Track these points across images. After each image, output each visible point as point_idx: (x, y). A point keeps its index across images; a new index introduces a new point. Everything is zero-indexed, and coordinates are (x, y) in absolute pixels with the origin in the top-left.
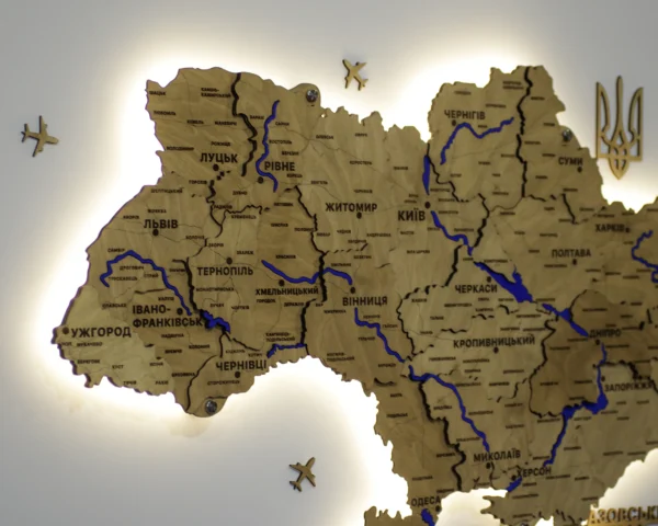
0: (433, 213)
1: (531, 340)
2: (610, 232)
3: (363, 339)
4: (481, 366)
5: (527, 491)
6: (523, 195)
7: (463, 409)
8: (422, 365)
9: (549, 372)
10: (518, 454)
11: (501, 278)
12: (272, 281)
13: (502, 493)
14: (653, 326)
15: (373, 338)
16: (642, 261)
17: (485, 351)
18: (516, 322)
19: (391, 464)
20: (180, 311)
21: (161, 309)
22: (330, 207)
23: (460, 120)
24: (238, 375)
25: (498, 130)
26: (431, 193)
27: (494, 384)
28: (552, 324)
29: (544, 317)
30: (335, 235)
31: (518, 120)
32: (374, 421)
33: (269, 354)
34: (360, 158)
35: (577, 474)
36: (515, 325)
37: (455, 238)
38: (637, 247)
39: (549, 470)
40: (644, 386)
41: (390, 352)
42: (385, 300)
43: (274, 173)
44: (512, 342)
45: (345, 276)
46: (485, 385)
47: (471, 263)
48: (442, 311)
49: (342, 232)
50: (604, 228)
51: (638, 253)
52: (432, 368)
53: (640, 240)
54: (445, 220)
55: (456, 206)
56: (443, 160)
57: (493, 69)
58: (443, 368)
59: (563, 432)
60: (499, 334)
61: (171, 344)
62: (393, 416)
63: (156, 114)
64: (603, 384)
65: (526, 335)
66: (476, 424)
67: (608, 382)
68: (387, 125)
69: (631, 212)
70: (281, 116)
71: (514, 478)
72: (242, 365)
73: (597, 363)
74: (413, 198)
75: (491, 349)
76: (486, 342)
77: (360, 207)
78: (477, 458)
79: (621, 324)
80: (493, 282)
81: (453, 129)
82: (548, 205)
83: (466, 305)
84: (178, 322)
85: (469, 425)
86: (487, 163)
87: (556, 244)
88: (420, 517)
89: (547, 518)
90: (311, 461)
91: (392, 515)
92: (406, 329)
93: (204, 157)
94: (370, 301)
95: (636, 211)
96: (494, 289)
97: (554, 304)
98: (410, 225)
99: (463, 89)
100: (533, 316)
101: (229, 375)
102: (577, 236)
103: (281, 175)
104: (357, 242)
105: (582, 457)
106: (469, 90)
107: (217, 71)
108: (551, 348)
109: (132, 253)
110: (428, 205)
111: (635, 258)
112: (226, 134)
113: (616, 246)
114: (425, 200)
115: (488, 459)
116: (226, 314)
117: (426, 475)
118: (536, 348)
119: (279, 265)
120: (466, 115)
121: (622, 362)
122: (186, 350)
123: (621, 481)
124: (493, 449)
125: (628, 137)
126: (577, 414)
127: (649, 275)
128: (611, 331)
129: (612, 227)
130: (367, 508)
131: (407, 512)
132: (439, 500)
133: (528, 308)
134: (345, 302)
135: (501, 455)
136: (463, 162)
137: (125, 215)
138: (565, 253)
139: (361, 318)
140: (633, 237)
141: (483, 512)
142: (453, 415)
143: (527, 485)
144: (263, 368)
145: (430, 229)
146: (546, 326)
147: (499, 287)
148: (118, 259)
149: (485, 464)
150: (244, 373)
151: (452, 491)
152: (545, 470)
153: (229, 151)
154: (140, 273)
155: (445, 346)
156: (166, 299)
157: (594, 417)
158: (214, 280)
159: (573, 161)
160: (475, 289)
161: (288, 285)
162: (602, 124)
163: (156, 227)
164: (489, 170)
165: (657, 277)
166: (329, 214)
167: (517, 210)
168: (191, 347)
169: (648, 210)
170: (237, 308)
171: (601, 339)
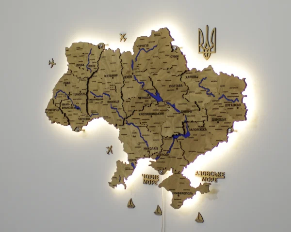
1: (162, 114)
2: (191, 79)
3: (113, 112)
4: (146, 121)
7: (140, 133)
9: (167, 124)
10: (157, 149)
11: (151, 94)
13: (155, 161)
15: (115, 112)
16: (202, 87)
17: (148, 117)
18: (158, 108)
19: (123, 148)
20: (72, 105)
21: (68, 104)
22: (105, 76)
23: (141, 48)
24: (83, 121)
25: (152, 49)
26: (134, 70)
27: (151, 127)
29: (167, 106)
30: (107, 84)
32: (118, 136)
33: (91, 116)
34: (113, 62)
35: (178, 157)
36: (158, 109)
37: (141, 83)
38: (201, 82)
39: (169, 155)
40: (203, 130)
41: (120, 116)
42: (118, 101)
44: (156, 114)
45: (108, 95)
47: (143, 90)
48: (134, 105)
49: (109, 83)
50: (188, 77)
51: (201, 85)
52: (133, 121)
53: (202, 80)
54: (138, 78)
55: (141, 73)
56: (136, 60)
57: (152, 31)
59: (173, 143)
60: (152, 112)
61: (70, 113)
62: (123, 135)
63: (67, 55)
64: (189, 128)
65: (161, 112)
66: (144, 139)
67: (190, 128)
69: (199, 71)
71: (157, 156)
72: (84, 119)
74: (129, 72)
75: (150, 116)
76: (147, 114)
78: (145, 149)
79: (192, 109)
80: (150, 96)
81: (139, 50)
82: (168, 71)
83: (142, 103)
84: (71, 108)
85: (142, 139)
86: (149, 60)
87: (170, 83)
88: (131, 165)
89: (169, 170)
90: (111, 147)
91: (124, 163)
92: (124, 110)
93: (77, 65)
94: (115, 102)
96: (150, 98)
97: (170, 102)
98: (128, 80)
99: (142, 38)
100: (163, 106)
101: (81, 121)
103: (92, 68)
104: (112, 85)
106: (144, 38)
107: (80, 43)
109: (61, 91)
110: (133, 74)
111: (200, 86)
112: (82, 59)
113: (193, 83)
114: (132, 72)
115: (148, 149)
116: (79, 105)
117: (132, 152)
120: (143, 46)
121: (192, 121)
124: (150, 147)
126: (179, 137)
127: (205, 92)
128: (188, 111)
129: (191, 77)
132: (136, 160)
133: (161, 103)
134: (108, 102)
135: (152, 149)
137: (60, 82)
138: (173, 86)
139: (112, 106)
140: (199, 80)
141: (149, 165)
143: (161, 159)
145: (133, 81)
147: (151, 97)
148: (58, 92)
149: (147, 150)
150: (85, 121)
151: (140, 158)
152: (167, 155)
153: (82, 63)
154: (63, 95)
156: (69, 102)
157: (185, 139)
158: (77, 97)
160: (144, 98)
161: (96, 98)
162: (201, 42)
163: (66, 84)
164: (150, 62)
165: (208, 93)
166: (105, 78)
167: (158, 73)
168: (74, 114)
169: (205, 70)
170: (82, 104)
171: (185, 114)
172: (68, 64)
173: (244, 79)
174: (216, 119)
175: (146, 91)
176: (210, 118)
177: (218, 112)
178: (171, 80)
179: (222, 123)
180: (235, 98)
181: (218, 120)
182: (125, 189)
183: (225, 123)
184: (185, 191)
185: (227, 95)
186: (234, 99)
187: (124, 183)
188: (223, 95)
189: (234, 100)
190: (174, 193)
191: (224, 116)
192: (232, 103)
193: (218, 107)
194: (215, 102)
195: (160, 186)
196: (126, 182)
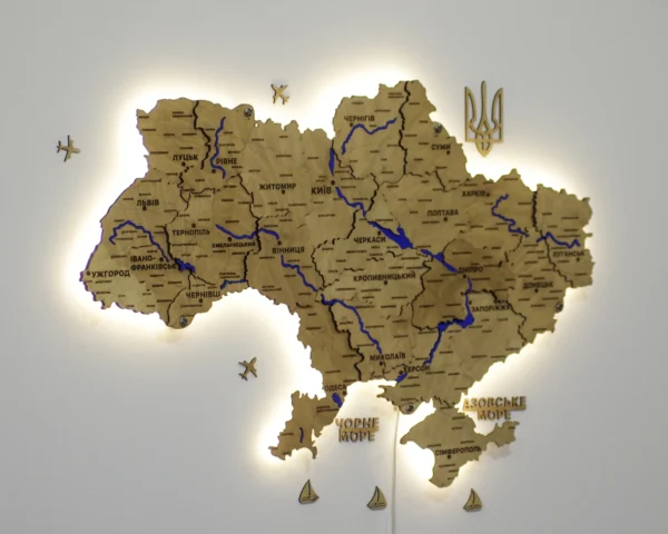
0: (337, 188)
1: (413, 275)
2: (474, 197)
3: (287, 276)
4: (374, 294)
5: (410, 382)
6: (405, 173)
7: (361, 323)
8: (330, 294)
9: (428, 298)
10: (403, 355)
11: (389, 232)
12: (223, 238)
13: (393, 383)
14: (509, 264)
15: (294, 276)
16: (499, 216)
17: (378, 284)
18: (401, 263)
19: (310, 362)
20: (161, 260)
21: (149, 258)
22: (262, 187)
23: (356, 122)
24: (201, 301)
25: (384, 128)
26: (336, 175)
27: (385, 307)
28: (428, 264)
29: (422, 259)
30: (266, 206)
31: (400, 120)
32: (297, 332)
33: (222, 287)
34: (283, 153)
35: (450, 371)
36: (400, 265)
37: (354, 205)
38: (496, 206)
39: (428, 368)
40: (503, 308)
41: (307, 285)
42: (303, 249)
43: (224, 166)
44: (397, 277)
45: (274, 233)
46: (379, 308)
47: (365, 222)
48: (345, 256)
49: (271, 203)
50: (469, 194)
51: (496, 211)
52: (338, 295)
53: (498, 202)
54: (345, 192)
55: (354, 183)
56: (344, 151)
57: (380, 85)
58: (346, 296)
59: (438, 341)
60: (387, 272)
61: (156, 281)
62: (311, 329)
63: (143, 130)
64: (470, 306)
65: (408, 272)
66: (371, 335)
67: (474, 305)
68: (302, 130)
69: (491, 182)
70: (227, 127)
71: (401, 372)
72: (204, 294)
73: (464, 291)
74: (322, 178)
75: (382, 282)
76: (379, 277)
77: (283, 186)
78: (372, 358)
79: (482, 263)
80: (383, 235)
81: (350, 129)
82: (424, 179)
83: (363, 252)
84: (160, 267)
85: (365, 335)
86: (377, 152)
87: (430, 206)
88: (331, 399)
89: (428, 402)
90: (254, 360)
91: (311, 397)
92: (318, 268)
93: (175, 157)
94: (292, 250)
95: (495, 181)
96: (383, 239)
97: (429, 249)
98: (320, 197)
99: (356, 100)
100: (414, 258)
101: (195, 301)
102: (447, 201)
103: (228, 168)
104: (282, 210)
105: (454, 358)
106: (363, 100)
107: (182, 100)
108: (428, 281)
109: (129, 222)
110: (333, 183)
111: (494, 214)
112: (189, 142)
113: (479, 207)
114: (331, 178)
115: (380, 358)
116: (193, 261)
117: (336, 369)
118: (417, 281)
119: (228, 227)
120: (360, 119)
121: (485, 291)
122: (166, 284)
123: (486, 376)
124: (385, 352)
125: (492, 125)
126: (450, 328)
127: (506, 227)
128: (475, 268)
129: (476, 193)
130: (293, 392)
131: (322, 395)
132: (345, 387)
133: (408, 252)
134: (274, 250)
135: (390, 357)
136: (359, 152)
137: (126, 199)
138: (437, 213)
139: (286, 262)
140: (493, 200)
141: (379, 396)
142: (354, 328)
143: (410, 378)
144: (218, 296)
145: (335, 199)
146: (424, 265)
147: (387, 238)
148: (121, 226)
149: (378, 362)
150: (205, 300)
151: (355, 381)
152: (425, 368)
153: (192, 153)
154: (135, 235)
155: (347, 280)
156: (152, 251)
157: (464, 330)
158: (184, 239)
159: (443, 147)
160: (369, 240)
161: (234, 241)
162: (470, 116)
163: (145, 205)
164: (378, 156)
165: (513, 228)
166: (262, 192)
167: (400, 184)
168: (169, 283)
169: (504, 179)
170: (199, 257)
171: (468, 274)
172: (147, 154)
173: (585, 200)
174: (533, 285)
175: (375, 224)
176: (519, 283)
177: (536, 270)
178: (430, 201)
179: (544, 292)
180: (572, 239)
181: (535, 285)
182: (314, 457)
183: (552, 292)
184: (464, 446)
185: (555, 232)
186: (570, 241)
187: (310, 445)
188: (548, 234)
189: (570, 244)
190: (437, 453)
191: (549, 276)
192: (567, 250)
193: (536, 259)
194: (530, 249)
195: (403, 441)
196: (317, 441)
